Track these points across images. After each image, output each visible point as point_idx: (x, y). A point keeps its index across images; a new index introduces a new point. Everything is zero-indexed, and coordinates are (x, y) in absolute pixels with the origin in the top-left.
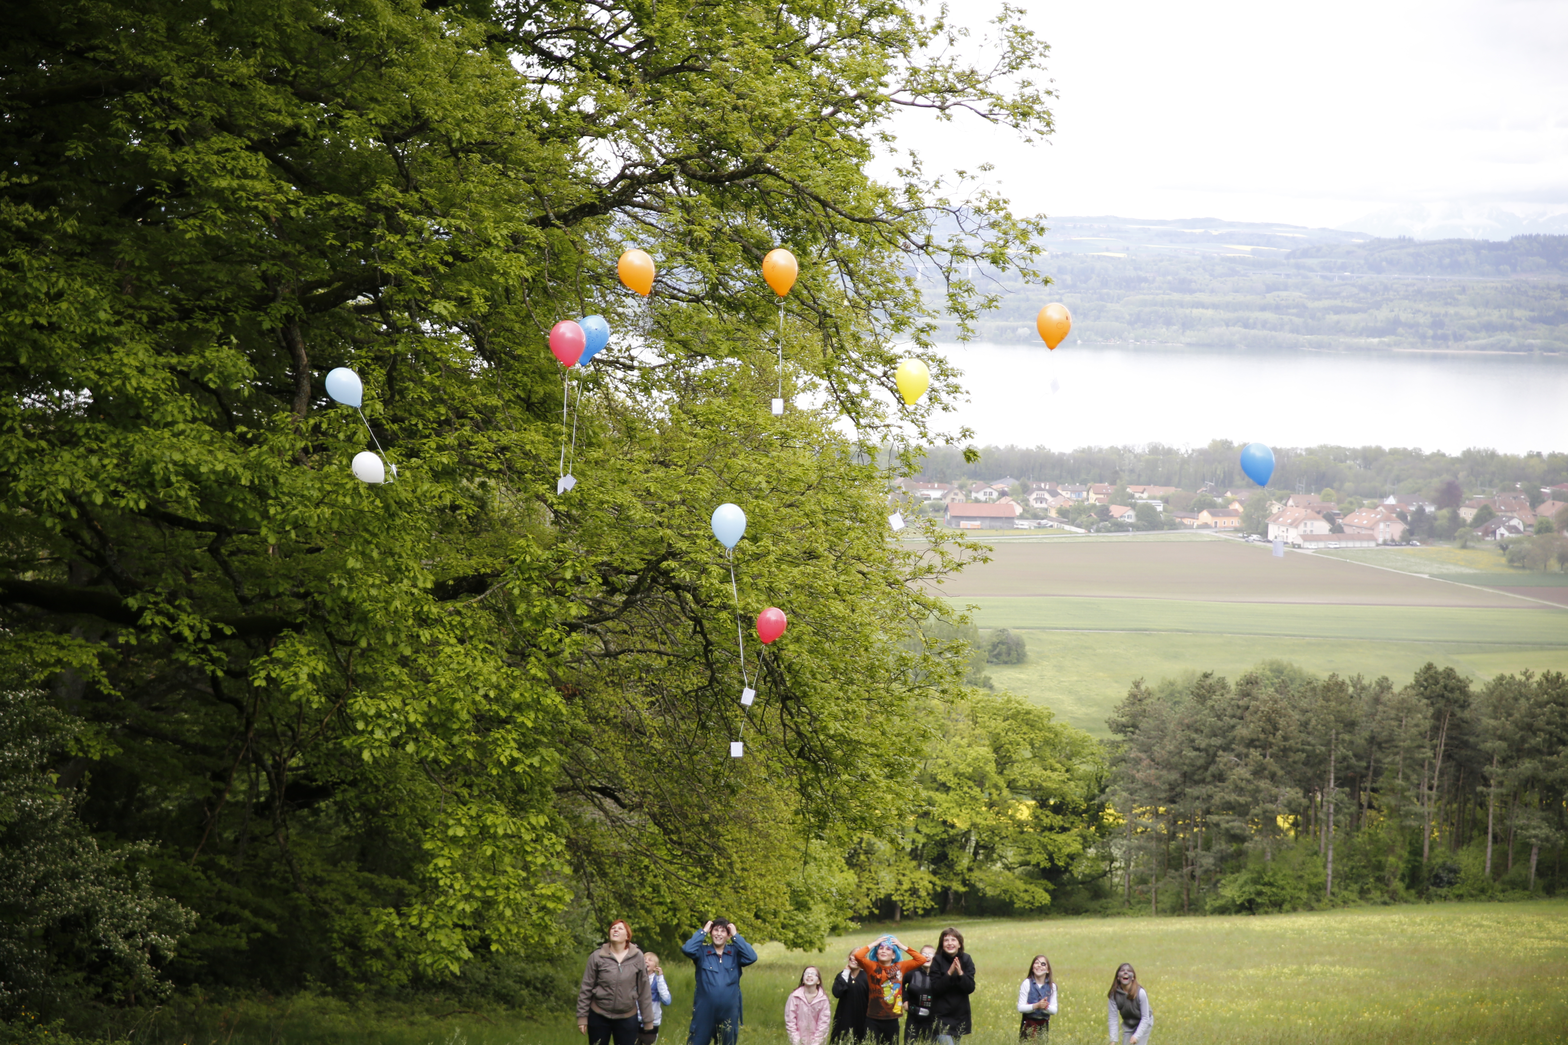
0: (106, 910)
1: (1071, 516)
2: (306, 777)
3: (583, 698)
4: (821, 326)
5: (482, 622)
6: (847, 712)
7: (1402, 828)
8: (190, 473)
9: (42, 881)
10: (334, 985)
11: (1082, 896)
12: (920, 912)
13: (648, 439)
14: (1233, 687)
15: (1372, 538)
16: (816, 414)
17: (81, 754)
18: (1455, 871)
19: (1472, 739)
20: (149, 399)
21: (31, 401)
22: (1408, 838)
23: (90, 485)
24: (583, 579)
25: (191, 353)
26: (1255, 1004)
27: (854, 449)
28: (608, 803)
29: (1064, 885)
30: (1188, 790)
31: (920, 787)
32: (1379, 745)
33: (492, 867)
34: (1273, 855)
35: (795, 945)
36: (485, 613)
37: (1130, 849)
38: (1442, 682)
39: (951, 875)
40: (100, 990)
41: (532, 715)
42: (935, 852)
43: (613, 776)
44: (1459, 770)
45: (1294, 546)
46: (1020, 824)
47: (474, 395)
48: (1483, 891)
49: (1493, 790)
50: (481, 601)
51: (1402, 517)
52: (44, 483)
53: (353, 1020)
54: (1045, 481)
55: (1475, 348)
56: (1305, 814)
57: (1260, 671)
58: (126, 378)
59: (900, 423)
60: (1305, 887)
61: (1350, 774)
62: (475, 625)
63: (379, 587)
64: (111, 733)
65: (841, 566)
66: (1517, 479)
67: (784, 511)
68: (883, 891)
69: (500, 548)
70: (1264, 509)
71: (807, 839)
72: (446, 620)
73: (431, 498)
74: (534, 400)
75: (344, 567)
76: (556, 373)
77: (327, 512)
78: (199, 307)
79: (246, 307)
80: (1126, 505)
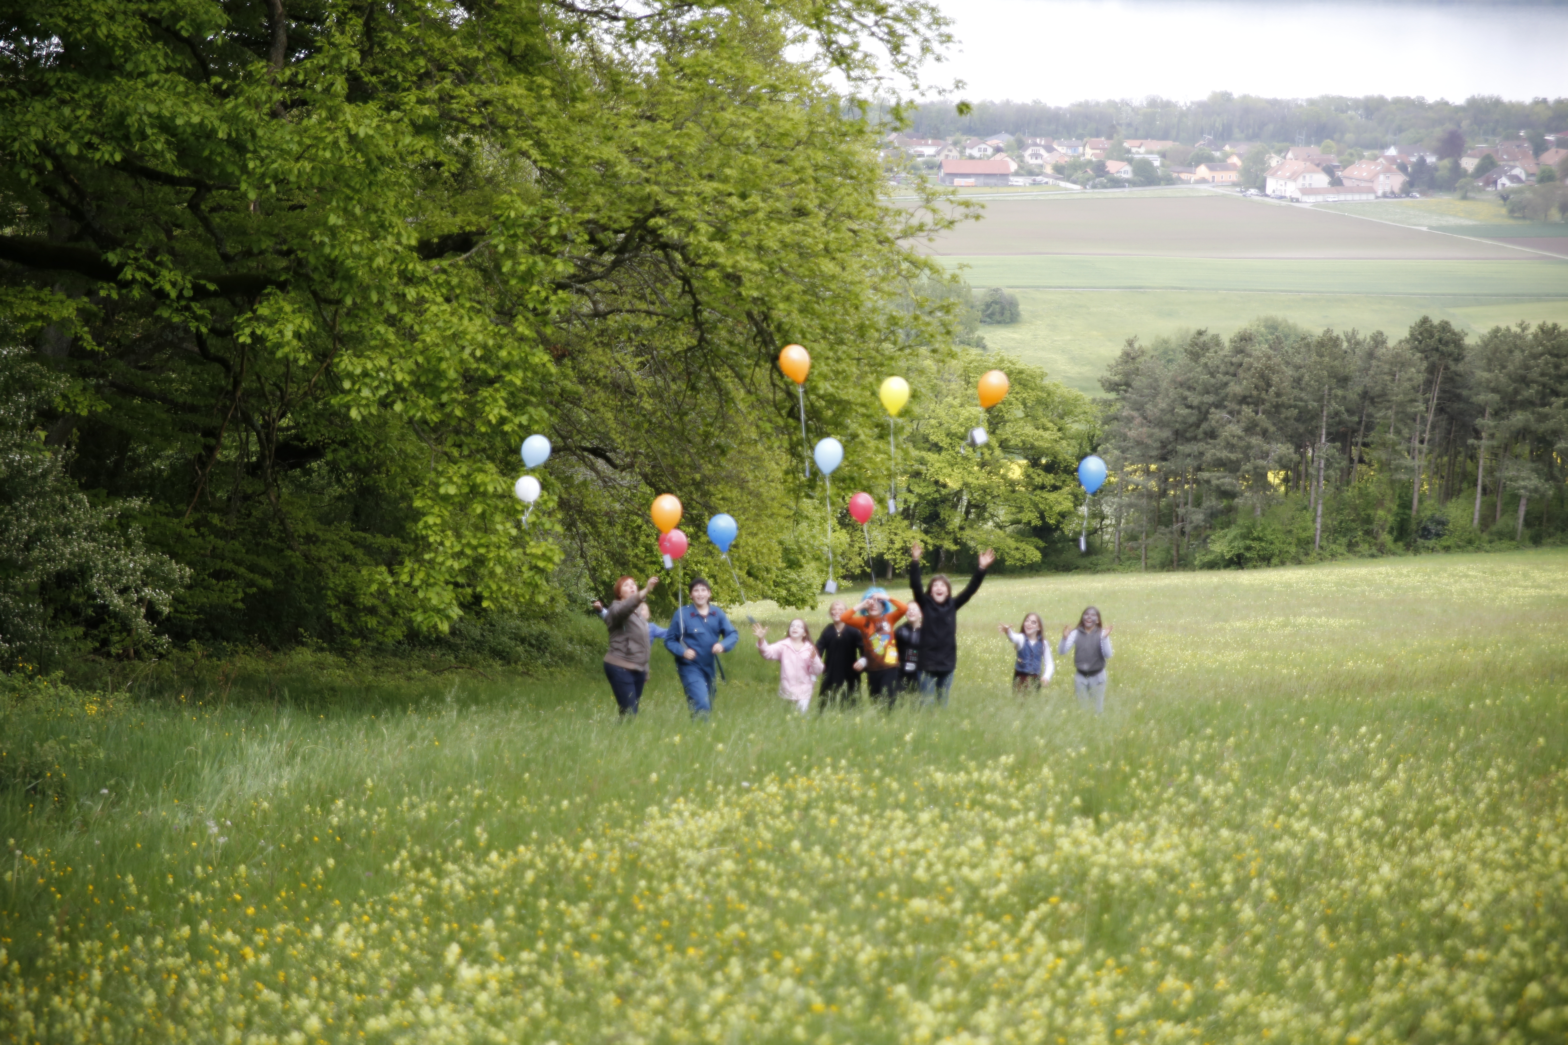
0: (100, 566)
1: (1067, 172)
2: (297, 437)
3: (573, 359)
5: (469, 280)
6: (837, 373)
7: (1392, 482)
8: (165, 126)
9: (35, 537)
10: (331, 641)
11: (1072, 553)
13: (633, 92)
14: (1227, 344)
15: (1371, 190)
16: (806, 66)
17: (68, 410)
18: (1442, 523)
19: (1465, 393)
20: (121, 47)
22: (1398, 491)
23: (64, 136)
24: (569, 236)
26: (1241, 655)
27: (843, 103)
28: (600, 463)
29: (1054, 542)
30: (1179, 447)
31: (910, 446)
32: (1372, 400)
33: (484, 525)
34: (1263, 510)
35: (788, 603)
36: (471, 272)
37: (1120, 506)
38: (1437, 336)
39: (943, 534)
40: (97, 645)
41: (521, 374)
42: (927, 511)
43: (604, 437)
44: (1451, 423)
45: (1292, 200)
46: (1012, 484)
47: (454, 47)
48: (1470, 542)
49: (1485, 442)
50: (467, 259)
51: (1403, 168)
52: (16, 134)
53: (350, 675)
54: (1040, 136)
56: (1295, 470)
57: (1254, 328)
58: (96, 25)
59: (891, 75)
60: (1294, 541)
61: (1342, 429)
62: (461, 284)
63: (361, 243)
64: (98, 388)
65: (831, 223)
66: (1522, 126)
67: (774, 167)
68: (875, 550)
69: (485, 205)
70: (1263, 162)
71: (798, 498)
72: (432, 278)
73: (413, 153)
74: (516, 52)
75: (325, 223)
76: (538, 23)
77: (308, 166)
80: (1122, 160)
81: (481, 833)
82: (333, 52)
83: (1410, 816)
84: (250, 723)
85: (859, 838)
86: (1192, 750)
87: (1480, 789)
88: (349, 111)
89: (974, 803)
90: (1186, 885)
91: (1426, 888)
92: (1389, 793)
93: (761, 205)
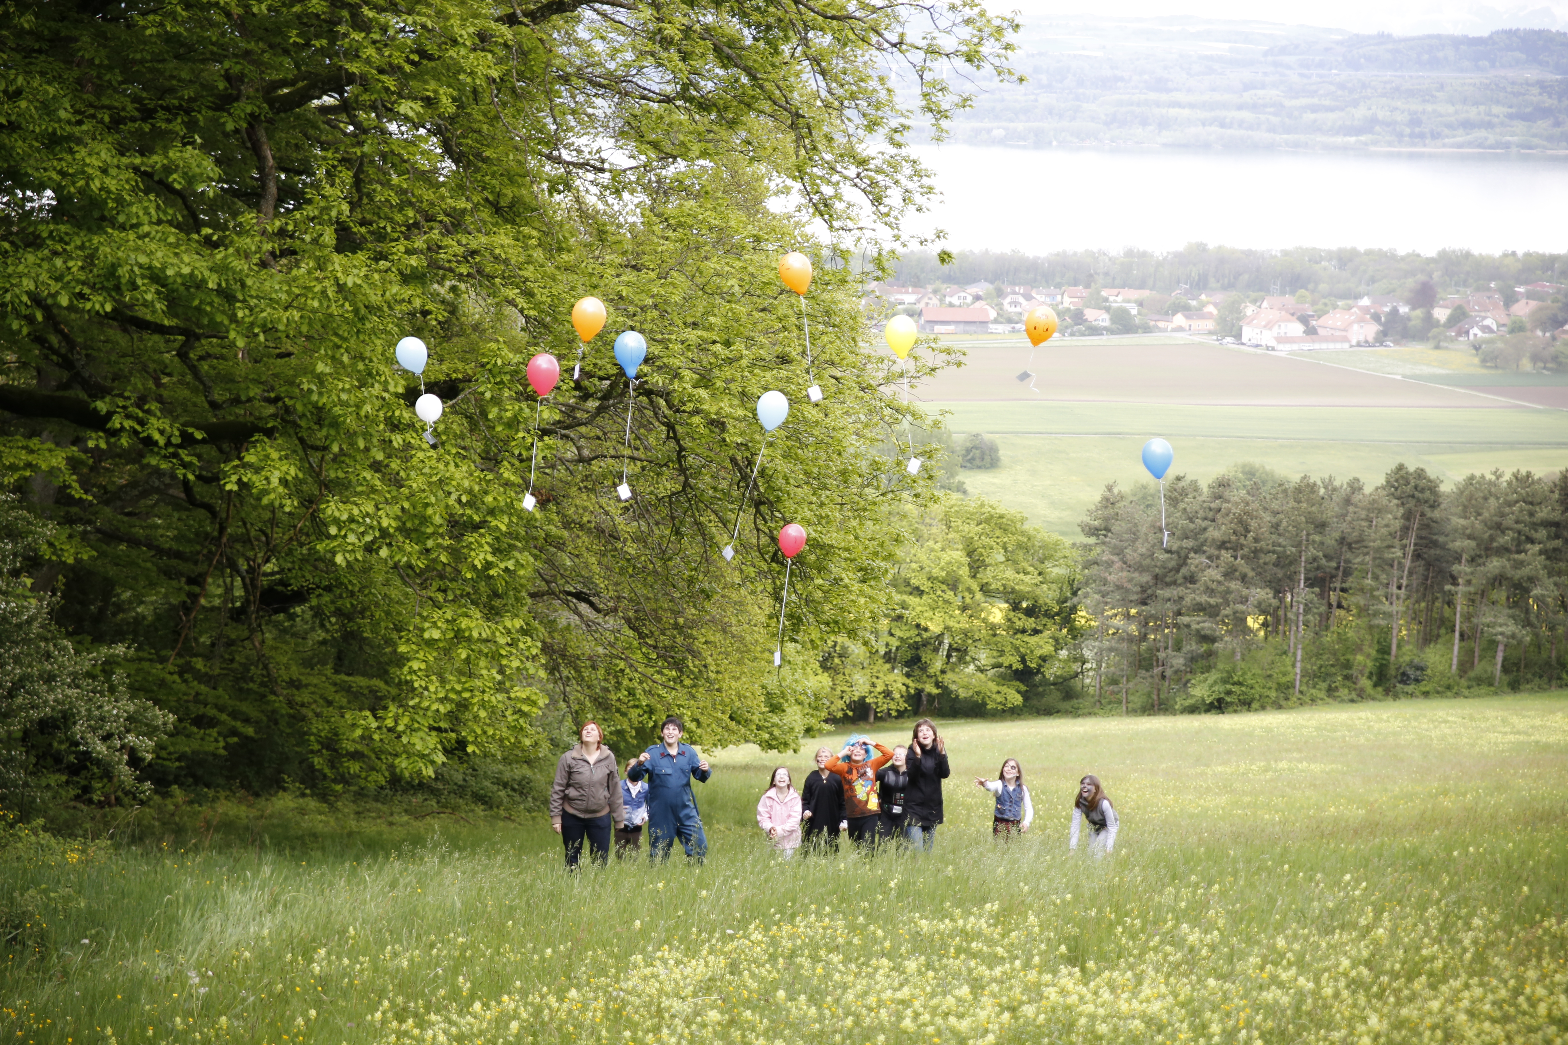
0: (84, 713)
2: (282, 583)
3: (557, 504)
4: (793, 126)
5: (454, 426)
6: (821, 517)
7: (1371, 627)
8: (156, 277)
9: (19, 685)
10: (313, 787)
11: (1053, 697)
12: (894, 713)
13: (618, 243)
14: (1205, 490)
15: (1345, 339)
16: (789, 217)
17: (54, 558)
18: (1421, 669)
19: (1441, 539)
20: (114, 200)
22: (1376, 636)
23: (55, 287)
25: (155, 153)
26: (1223, 800)
27: (826, 253)
28: (583, 607)
29: (1035, 686)
30: (1159, 592)
31: (893, 590)
32: (1350, 546)
33: (468, 671)
34: (1243, 655)
35: (771, 747)
36: (457, 418)
37: (1101, 650)
38: (1412, 484)
39: (924, 678)
40: (79, 792)
41: (506, 519)
42: (909, 655)
43: (588, 581)
44: (1428, 569)
45: (1267, 348)
46: (993, 627)
47: (443, 198)
48: (1449, 688)
49: (1461, 589)
50: (453, 406)
51: (1376, 318)
52: (8, 285)
53: (332, 822)
54: (1019, 284)
55: (1453, 146)
56: (1275, 615)
57: (1232, 474)
58: (89, 178)
59: (873, 226)
60: (1274, 686)
61: (1320, 574)
62: (447, 431)
63: (349, 391)
64: (84, 535)
65: (814, 371)
66: (1491, 279)
67: (757, 315)
68: (857, 694)
69: (471, 352)
70: (1239, 311)
71: (782, 642)
72: (418, 425)
73: (400, 302)
74: (503, 203)
75: (313, 372)
76: (525, 175)
77: (296, 315)
78: (161, 107)
79: (209, 108)
80: (1100, 308)
81: (464, 985)
82: (323, 204)
83: (1397, 966)
84: (231, 871)
85: (845, 987)
86: (1177, 898)
87: (1466, 939)
88: (338, 259)
89: (959, 950)
90: (1173, 1037)
92: (1376, 942)
93: (745, 352)
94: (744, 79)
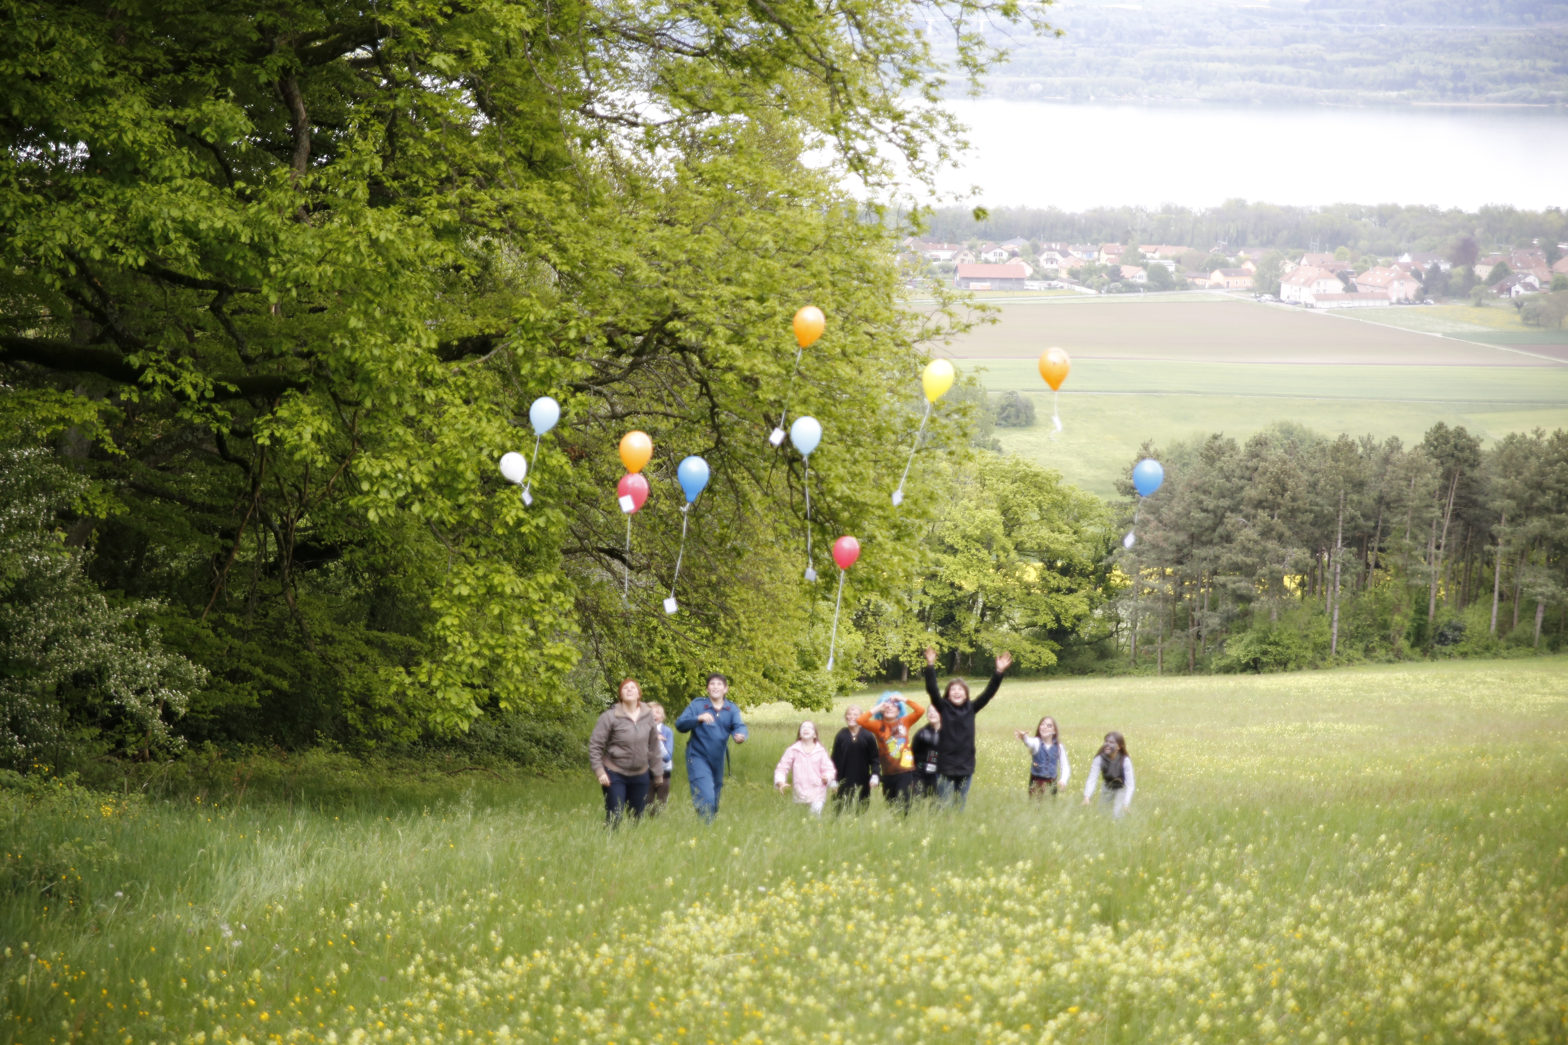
0: (117, 667)
1: (1082, 277)
2: (315, 538)
3: (590, 460)
4: (829, 80)
5: (487, 382)
6: (854, 475)
7: (1408, 587)
8: (189, 230)
9: (53, 638)
10: (346, 742)
11: (1088, 657)
13: (652, 198)
14: (1242, 448)
15: (1386, 297)
16: (824, 172)
17: (87, 513)
18: (1459, 629)
19: (1481, 499)
20: (146, 153)
21: (27, 153)
22: (1414, 596)
23: (88, 241)
24: (588, 339)
25: (188, 106)
26: (1258, 760)
27: (860, 208)
28: (616, 564)
29: (1070, 645)
30: (1195, 551)
31: (927, 548)
32: (1388, 506)
33: (501, 627)
34: (1279, 615)
35: (803, 705)
36: (490, 374)
37: (1136, 610)
38: (1452, 442)
39: (958, 636)
40: (113, 746)
41: (538, 475)
42: (943, 614)
43: (621, 538)
44: (1467, 529)
45: (1306, 306)
46: (1028, 586)
47: (475, 152)
48: (1487, 648)
49: (1501, 549)
50: (486, 362)
51: (1417, 275)
52: (41, 239)
53: (365, 776)
54: (1056, 241)
55: (1496, 100)
56: (1312, 574)
57: (1269, 432)
58: (122, 131)
59: (908, 181)
60: (1311, 646)
61: (1358, 534)
62: (480, 386)
63: (382, 347)
64: (118, 490)
65: (848, 326)
66: (1534, 236)
67: (791, 271)
68: (890, 652)
69: (504, 308)
70: (1277, 268)
71: (814, 600)
72: (451, 381)
73: (433, 257)
74: (537, 157)
75: (346, 327)
76: (558, 130)
77: (329, 270)
78: (195, 59)
79: (242, 60)
80: (1137, 265)
81: (496, 939)
82: (355, 158)
83: (1432, 927)
84: (264, 825)
85: (877, 947)
86: (1211, 858)
87: (1502, 900)
88: (371, 215)
89: (991, 909)
90: (1206, 996)
91: (1449, 1001)
92: (1410, 903)
93: (779, 309)
94: (779, 32)
